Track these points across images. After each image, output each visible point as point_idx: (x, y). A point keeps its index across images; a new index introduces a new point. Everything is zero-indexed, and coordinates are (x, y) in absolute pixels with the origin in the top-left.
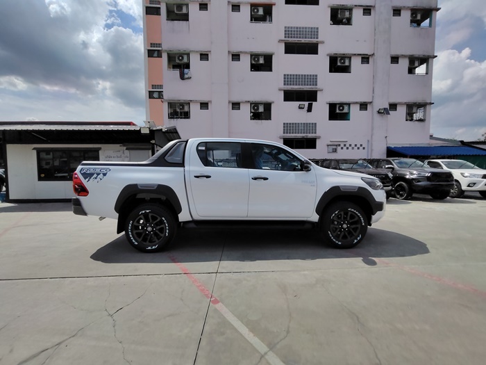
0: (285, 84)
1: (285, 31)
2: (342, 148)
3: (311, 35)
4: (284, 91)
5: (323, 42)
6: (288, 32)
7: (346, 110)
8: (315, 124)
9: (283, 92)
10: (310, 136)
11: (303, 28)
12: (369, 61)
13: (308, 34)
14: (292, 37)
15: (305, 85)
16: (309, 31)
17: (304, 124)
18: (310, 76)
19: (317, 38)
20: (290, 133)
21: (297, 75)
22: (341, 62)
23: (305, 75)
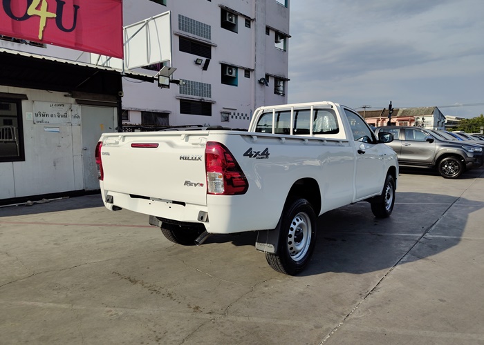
0: (180, 28)
2: (232, 117)
7: (234, 74)
8: (210, 85)
9: (178, 38)
10: (206, 99)
12: (250, 25)
15: (199, 35)
17: (200, 84)
18: (204, 25)
20: (187, 93)
21: (191, 20)
22: (229, 18)
23: (199, 23)
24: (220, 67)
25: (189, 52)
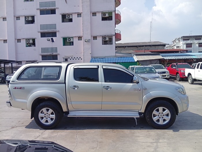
0: (41, 29)
1: (40, 4)
2: (71, 59)
3: (52, 5)
5: (58, 8)
6: (41, 4)
7: (72, 40)
8: (57, 48)
9: (40, 34)
10: (54, 54)
11: (48, 2)
12: (81, 16)
13: (51, 5)
14: (43, 7)
15: (50, 29)
16: (51, 4)
17: (51, 48)
18: (53, 24)
19: (55, 6)
20: (45, 53)
21: (46, 25)
22: (68, 17)
23: (50, 25)
24: (62, 39)
25: (45, 37)
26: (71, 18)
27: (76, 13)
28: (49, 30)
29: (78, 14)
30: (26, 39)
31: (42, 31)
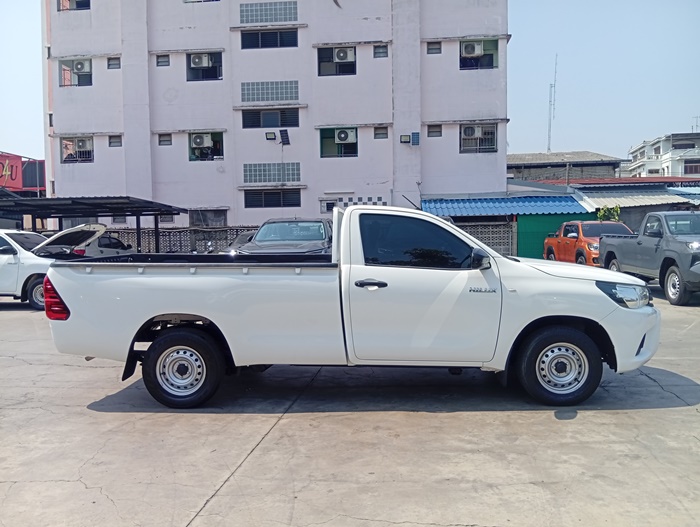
0: (243, 100)
1: (242, 11)
2: (346, 205)
3: (285, 15)
4: (243, 110)
5: (305, 26)
6: (246, 12)
7: (351, 139)
8: (298, 164)
9: (240, 114)
10: (290, 185)
11: (271, 4)
12: (387, 52)
13: (281, 14)
14: (252, 21)
15: (277, 99)
16: (280, 9)
17: (279, 165)
18: (286, 83)
19: (296, 19)
20: (255, 181)
21: (263, 83)
22: (339, 57)
23: (277, 83)
24: (318, 136)
25: (258, 126)
26: (350, 58)
27: (369, 43)
28: (271, 102)
29: (375, 47)
30: (190, 134)
31: (250, 105)
